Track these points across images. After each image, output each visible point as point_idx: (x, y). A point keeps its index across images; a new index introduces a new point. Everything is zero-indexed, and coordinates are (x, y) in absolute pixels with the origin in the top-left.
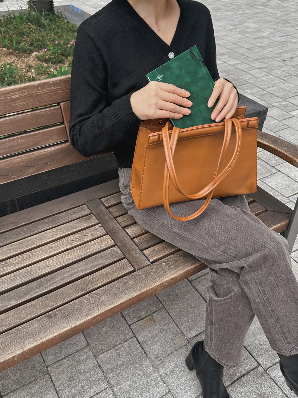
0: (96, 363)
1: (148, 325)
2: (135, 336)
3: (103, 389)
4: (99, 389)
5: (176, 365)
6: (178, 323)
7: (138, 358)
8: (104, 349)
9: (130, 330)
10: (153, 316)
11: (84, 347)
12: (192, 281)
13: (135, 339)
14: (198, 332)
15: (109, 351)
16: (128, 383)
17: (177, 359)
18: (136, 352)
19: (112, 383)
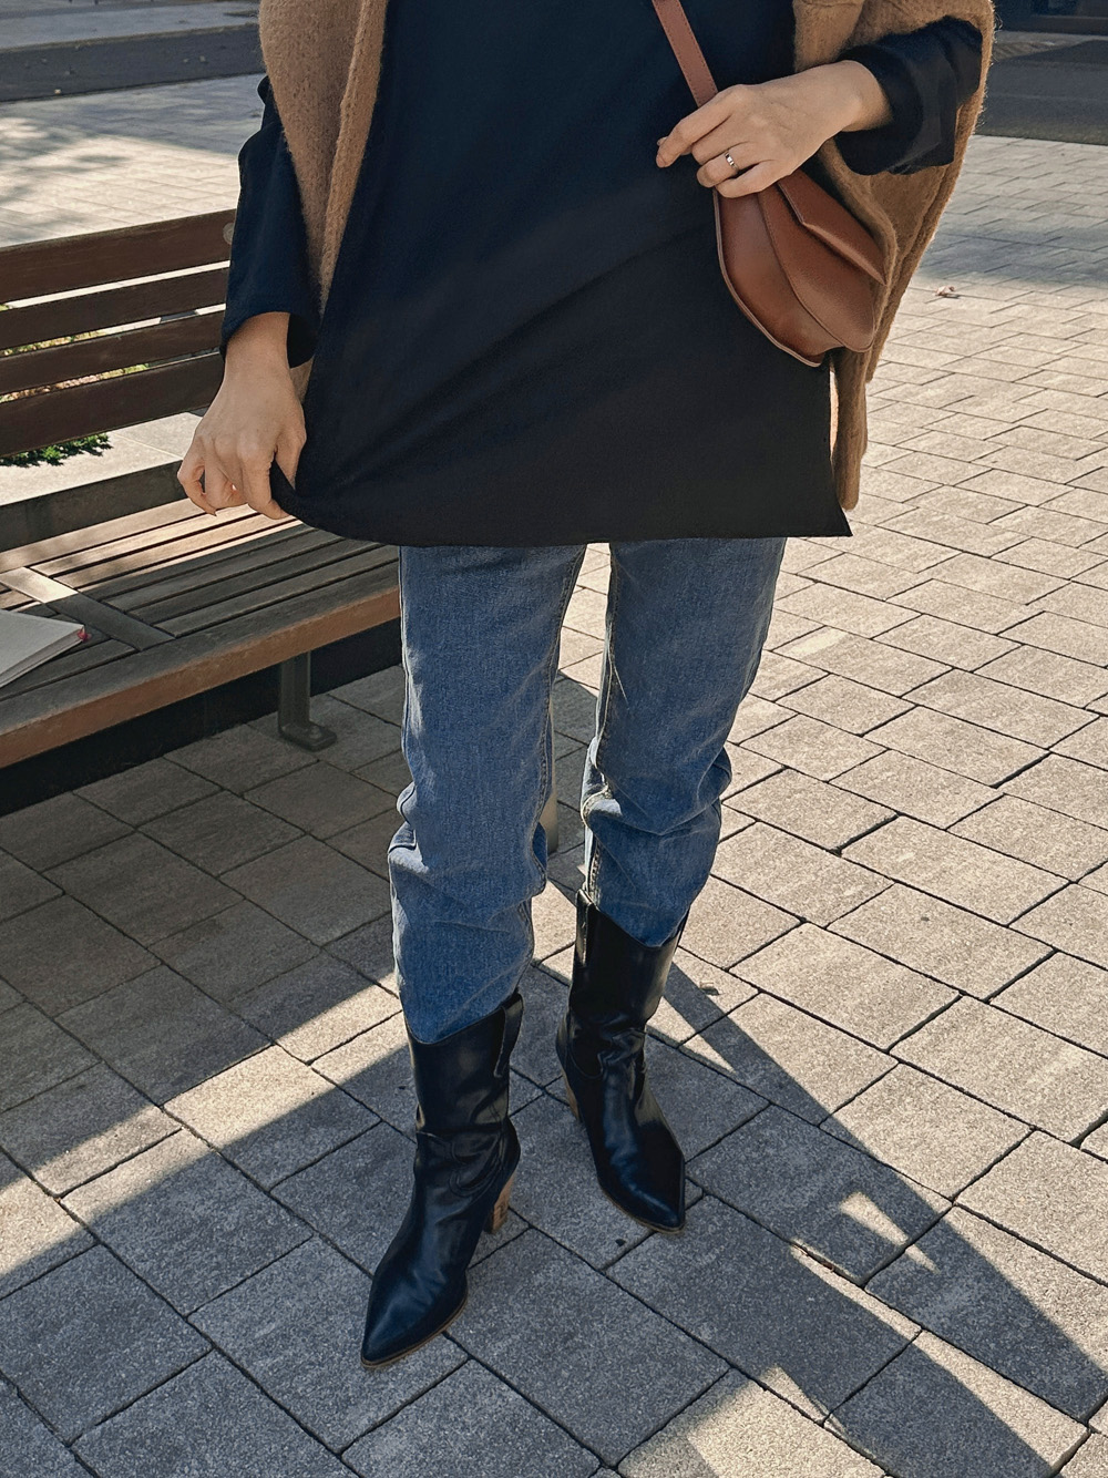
0: (55, 1028)
1: (203, 939)
2: (163, 963)
3: (81, 1068)
4: (70, 1070)
5: (290, 995)
6: (289, 922)
7: (179, 999)
8: (76, 999)
9: (149, 955)
10: (215, 921)
11: (12, 1006)
12: (330, 838)
13: (165, 968)
14: (348, 929)
15: (92, 1002)
16: (154, 1048)
17: (292, 984)
18: (171, 991)
19: (105, 1054)
